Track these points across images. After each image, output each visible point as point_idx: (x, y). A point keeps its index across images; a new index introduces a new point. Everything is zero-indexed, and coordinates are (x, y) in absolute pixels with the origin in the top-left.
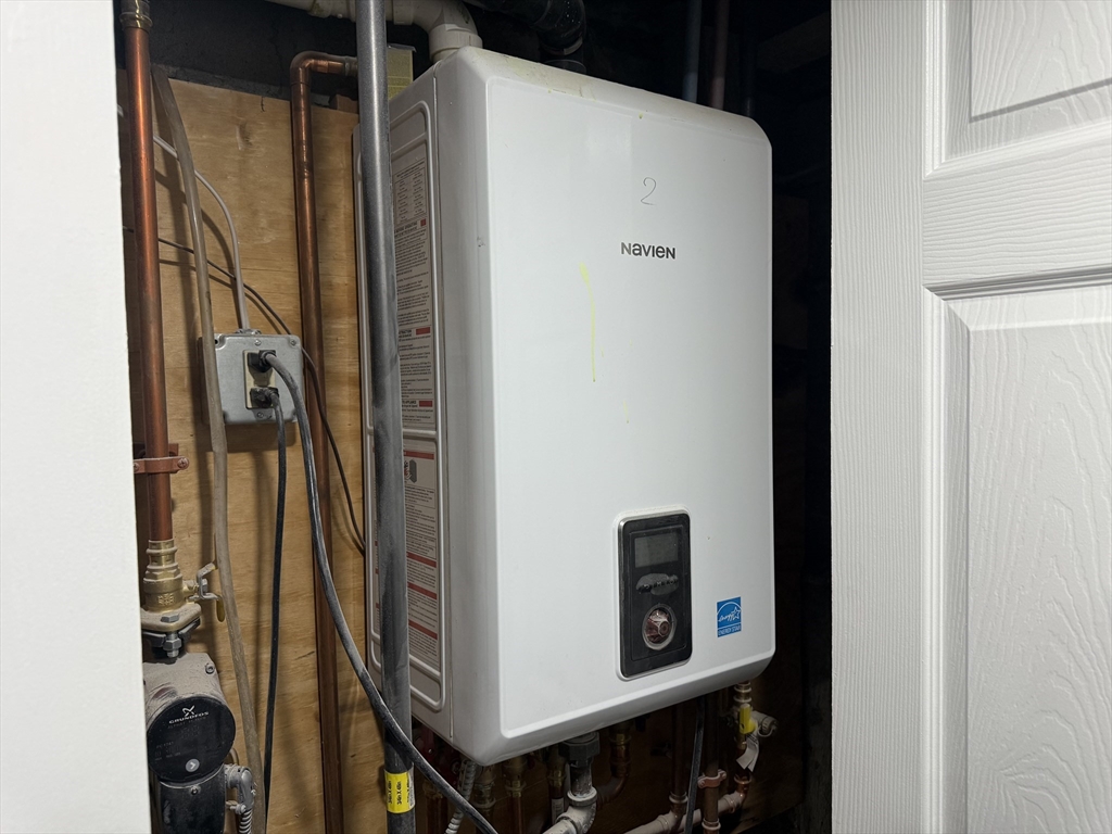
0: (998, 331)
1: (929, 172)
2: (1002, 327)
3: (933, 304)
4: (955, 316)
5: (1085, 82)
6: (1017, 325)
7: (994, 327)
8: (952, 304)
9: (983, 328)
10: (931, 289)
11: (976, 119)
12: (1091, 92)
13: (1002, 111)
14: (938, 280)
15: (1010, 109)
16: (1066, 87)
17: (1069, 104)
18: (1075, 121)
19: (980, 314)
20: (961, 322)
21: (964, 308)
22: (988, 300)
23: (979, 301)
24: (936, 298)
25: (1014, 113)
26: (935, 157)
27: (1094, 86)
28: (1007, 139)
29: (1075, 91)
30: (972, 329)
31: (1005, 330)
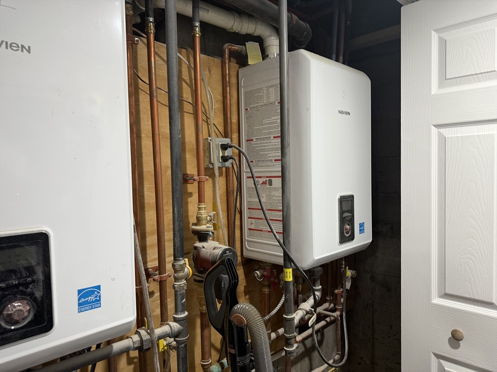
0: (454, 137)
1: (433, 93)
2: (455, 136)
3: (434, 130)
4: (441, 133)
5: (478, 72)
6: (460, 135)
7: (453, 136)
8: (439, 130)
9: (450, 136)
10: (434, 126)
11: (447, 79)
12: (480, 75)
13: (455, 78)
14: (436, 123)
15: (457, 78)
16: (473, 73)
17: (474, 77)
18: (475, 82)
19: (447, 132)
20: (443, 135)
21: (443, 131)
22: (450, 129)
23: (448, 129)
24: (435, 128)
25: (459, 79)
26: (434, 89)
27: (481, 73)
28: (456, 85)
29: (476, 74)
30: (446, 136)
31: (456, 137)
